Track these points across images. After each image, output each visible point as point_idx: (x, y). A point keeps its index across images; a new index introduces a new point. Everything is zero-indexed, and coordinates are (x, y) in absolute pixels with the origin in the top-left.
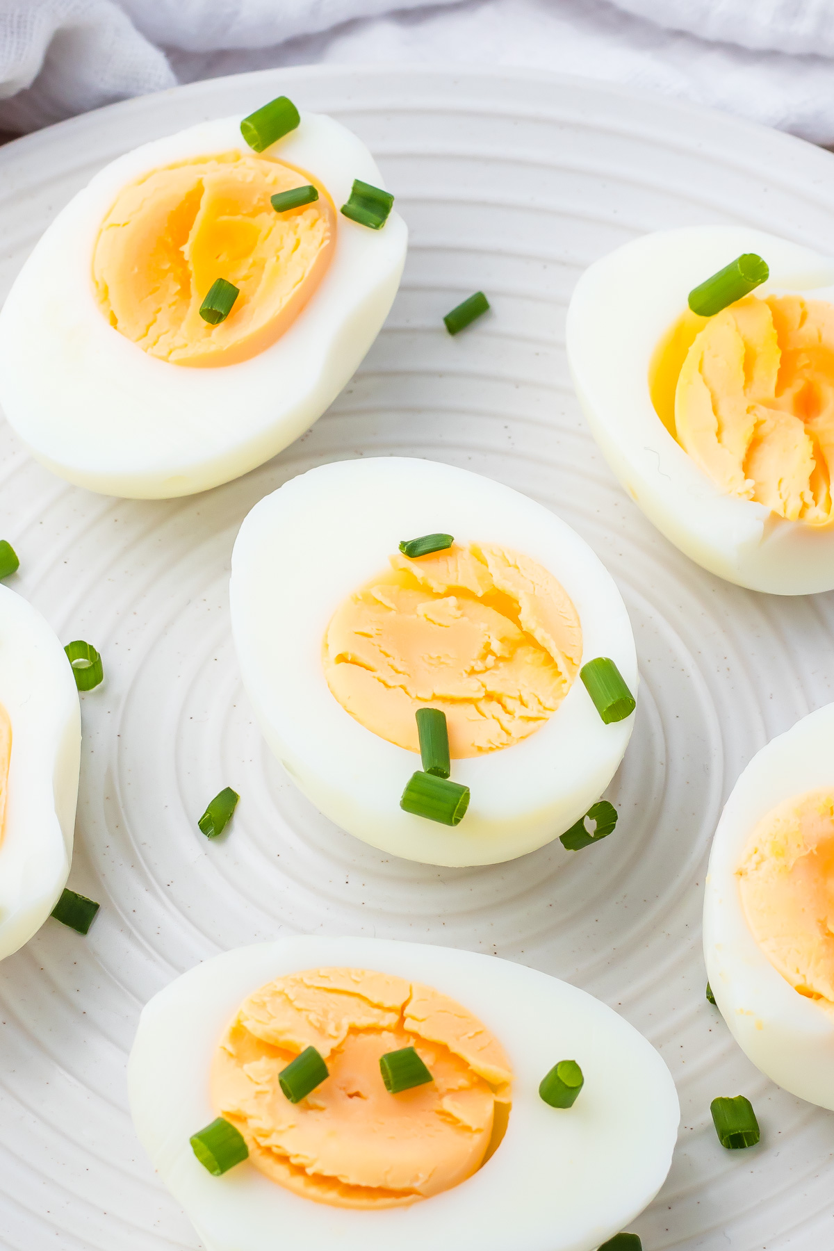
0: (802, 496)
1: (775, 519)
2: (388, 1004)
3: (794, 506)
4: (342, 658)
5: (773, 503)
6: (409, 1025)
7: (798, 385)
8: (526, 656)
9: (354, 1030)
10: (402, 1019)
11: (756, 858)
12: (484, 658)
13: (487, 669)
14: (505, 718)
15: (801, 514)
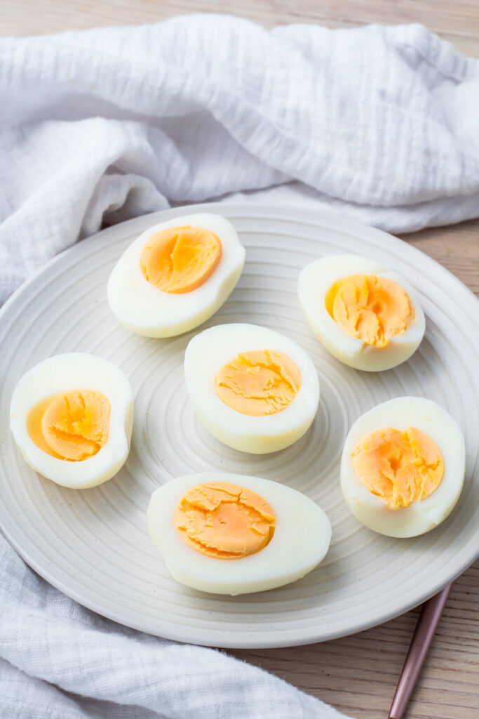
0: (375, 337)
1: (366, 345)
2: (234, 494)
3: (372, 341)
4: (221, 385)
5: (365, 339)
6: (241, 501)
7: (374, 303)
8: (282, 385)
9: (223, 502)
10: (239, 499)
11: (358, 450)
12: (268, 385)
13: (269, 389)
14: (275, 404)
15: (375, 343)
